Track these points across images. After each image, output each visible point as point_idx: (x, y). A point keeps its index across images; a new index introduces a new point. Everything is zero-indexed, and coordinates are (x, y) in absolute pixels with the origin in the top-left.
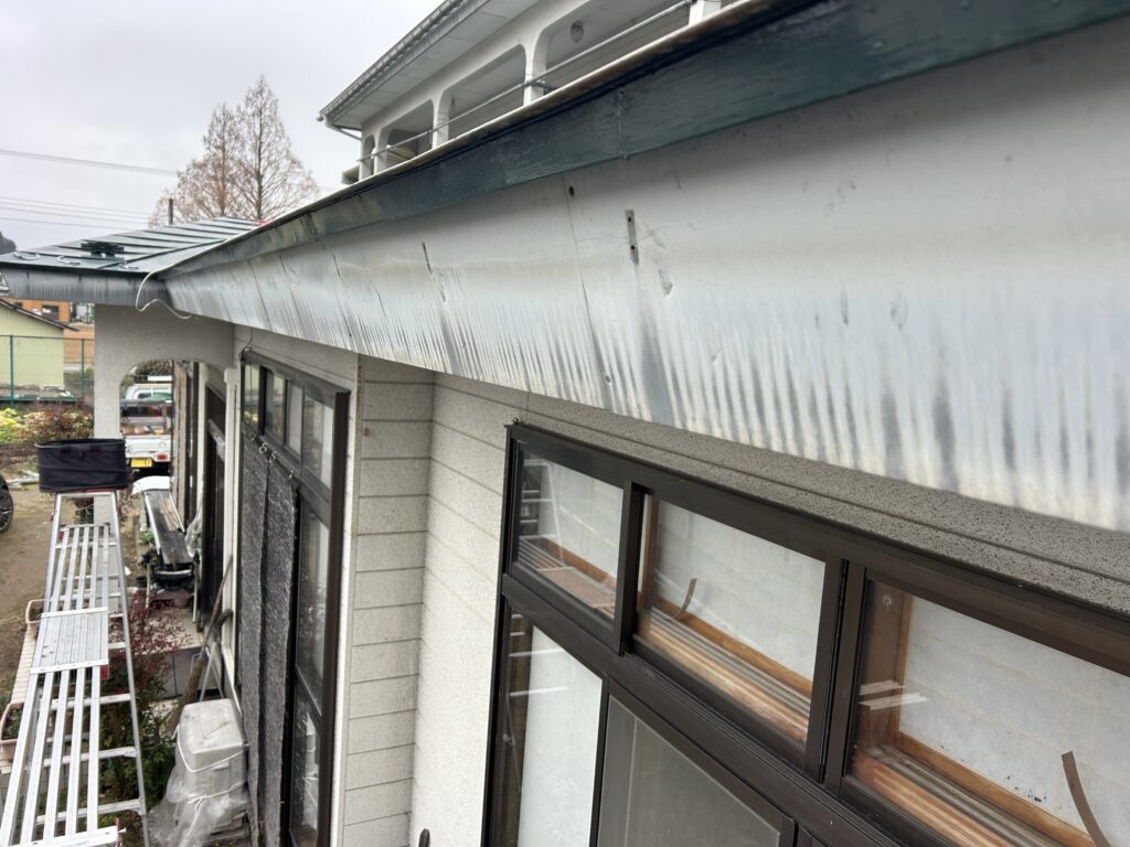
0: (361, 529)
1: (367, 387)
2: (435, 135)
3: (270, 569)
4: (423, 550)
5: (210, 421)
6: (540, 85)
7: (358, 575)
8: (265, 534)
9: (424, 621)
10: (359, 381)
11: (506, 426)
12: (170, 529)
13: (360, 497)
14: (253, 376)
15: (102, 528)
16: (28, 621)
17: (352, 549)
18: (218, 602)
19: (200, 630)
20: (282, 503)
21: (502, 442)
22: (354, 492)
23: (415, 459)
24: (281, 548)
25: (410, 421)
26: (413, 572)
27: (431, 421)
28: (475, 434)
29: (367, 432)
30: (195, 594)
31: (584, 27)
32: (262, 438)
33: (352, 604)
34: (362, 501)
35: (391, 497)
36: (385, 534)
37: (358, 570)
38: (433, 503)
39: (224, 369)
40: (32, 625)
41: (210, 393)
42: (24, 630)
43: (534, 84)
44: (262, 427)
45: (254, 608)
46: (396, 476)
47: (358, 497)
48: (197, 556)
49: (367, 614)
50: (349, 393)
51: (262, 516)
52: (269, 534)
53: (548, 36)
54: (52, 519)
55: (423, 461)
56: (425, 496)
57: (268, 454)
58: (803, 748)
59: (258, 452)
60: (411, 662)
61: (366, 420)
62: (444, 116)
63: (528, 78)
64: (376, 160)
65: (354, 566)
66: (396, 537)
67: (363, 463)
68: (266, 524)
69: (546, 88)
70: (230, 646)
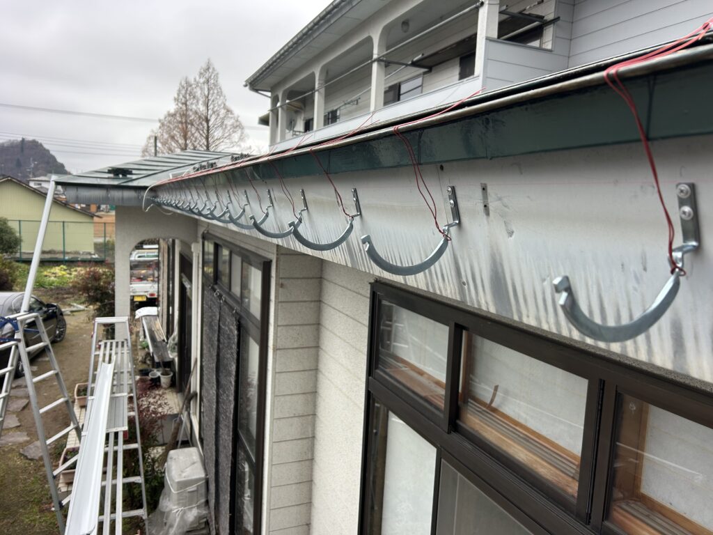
0: (279, 346)
1: (282, 258)
2: (317, 94)
3: (222, 368)
4: (317, 359)
5: (183, 275)
6: (382, 61)
7: (277, 375)
8: (218, 347)
9: (318, 403)
10: (277, 254)
11: (370, 283)
12: (158, 340)
13: (278, 326)
14: (210, 248)
15: (123, 343)
16: (76, 397)
17: (273, 358)
18: (188, 387)
20: (229, 328)
21: (368, 293)
22: (275, 322)
23: (312, 301)
24: (229, 356)
25: (308, 278)
26: (310, 372)
27: (321, 278)
28: (349, 287)
29: (282, 286)
31: (411, 23)
32: (216, 287)
33: (273, 392)
34: (279, 329)
35: (296, 325)
36: (293, 349)
37: (277, 371)
38: (323, 330)
39: (191, 243)
40: (78, 399)
41: (182, 258)
42: (73, 402)
43: (379, 60)
44: (214, 281)
45: (211, 392)
46: (300, 312)
47: (277, 326)
49: (282, 399)
50: (271, 261)
51: (216, 335)
52: (221, 346)
53: (387, 30)
54: (92, 336)
55: (316, 303)
56: (317, 325)
57: (220, 297)
58: (575, 501)
59: (213, 296)
60: (310, 429)
61: (282, 278)
62: (321, 82)
63: (375, 56)
64: (280, 110)
65: (274, 368)
66: (300, 350)
67: (280, 304)
68: (219, 340)
69: (387, 63)
70: (196, 414)
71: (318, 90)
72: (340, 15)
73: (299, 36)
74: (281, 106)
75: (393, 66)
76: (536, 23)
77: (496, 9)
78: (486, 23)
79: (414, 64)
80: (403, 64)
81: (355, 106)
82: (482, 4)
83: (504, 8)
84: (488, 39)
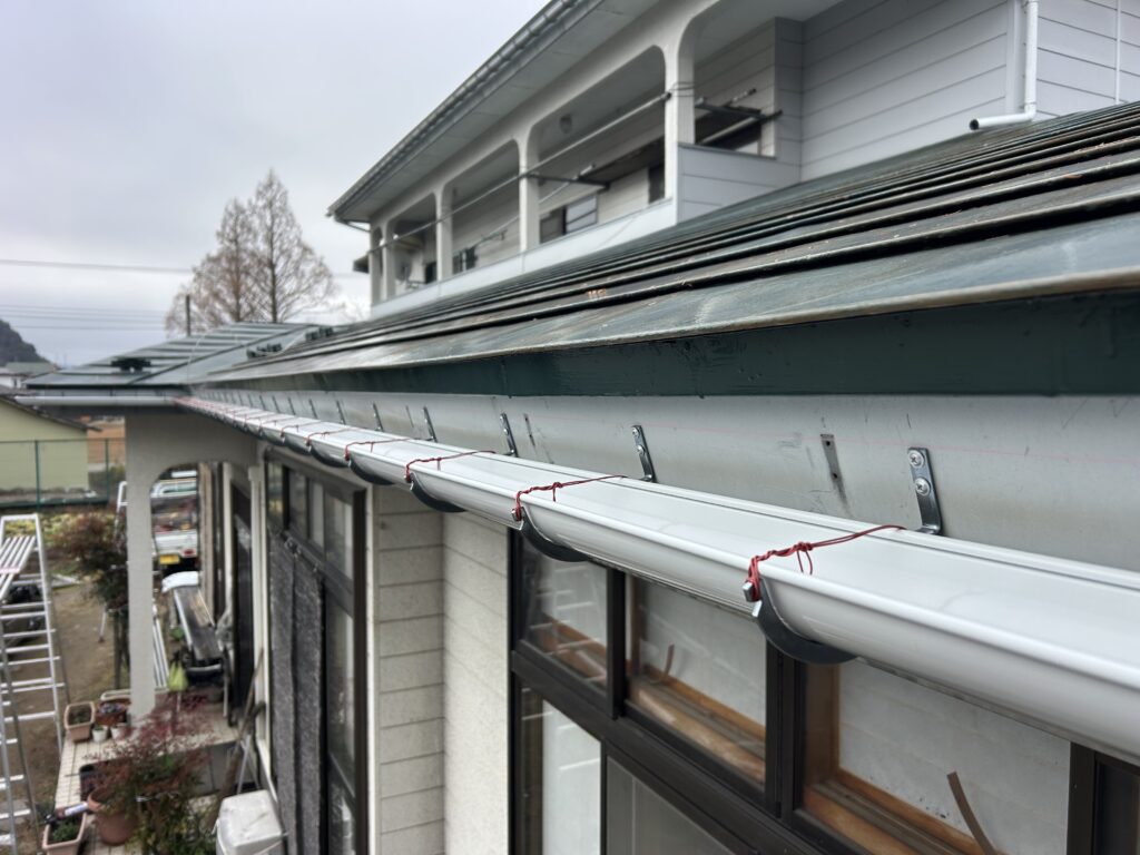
0: (383, 616)
2: (439, 225)
3: (301, 660)
4: (441, 633)
6: (535, 176)
7: (382, 662)
8: (294, 626)
9: (447, 699)
12: (201, 624)
13: (380, 587)
14: (276, 472)
16: (67, 726)
17: (375, 636)
18: (250, 695)
19: (232, 724)
20: (308, 596)
23: (429, 547)
24: (310, 639)
25: (422, 512)
26: (433, 654)
29: (383, 526)
30: (226, 689)
31: (573, 119)
32: (287, 533)
33: (377, 688)
34: (382, 591)
35: (408, 584)
36: (404, 620)
37: (382, 654)
38: (448, 588)
39: (248, 467)
40: (71, 730)
41: (235, 490)
43: (529, 176)
44: (284, 524)
45: (286, 699)
46: (412, 564)
47: (378, 587)
48: (226, 651)
49: (392, 697)
50: (365, 490)
51: (290, 609)
52: (298, 625)
53: (538, 132)
55: (436, 549)
56: (440, 582)
57: (294, 549)
58: (762, 789)
59: (283, 548)
60: (436, 741)
61: (382, 515)
62: (445, 208)
64: (385, 251)
65: (377, 651)
66: (416, 622)
67: (381, 555)
68: (294, 616)
69: (541, 179)
70: (264, 737)
71: (441, 221)
72: (466, 111)
74: (386, 245)
75: (549, 183)
76: (750, 120)
77: (690, 103)
78: (676, 124)
79: (583, 180)
80: (564, 180)
82: (669, 96)
84: (682, 146)
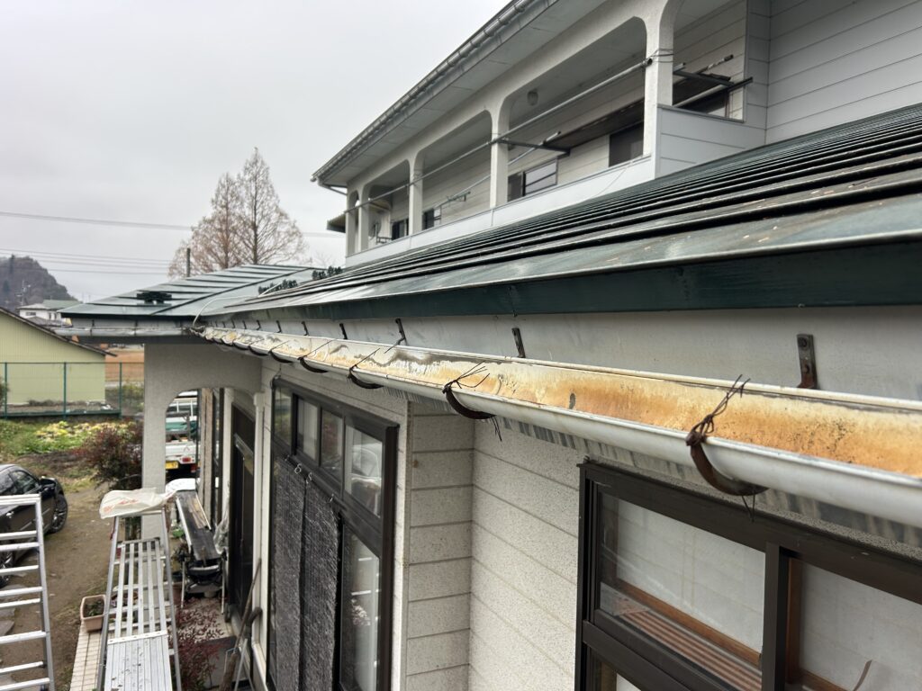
0: (413, 559)
1: (415, 420)
2: (412, 188)
3: (308, 583)
4: (469, 577)
5: (236, 435)
6: (505, 142)
7: (411, 605)
8: (303, 549)
9: (473, 646)
10: (409, 416)
11: (578, 465)
12: (199, 527)
13: (411, 527)
14: (286, 400)
15: (153, 543)
16: (82, 618)
17: (404, 579)
18: (248, 601)
19: (228, 621)
20: (321, 524)
21: (574, 478)
22: (406, 522)
23: (459, 487)
24: (321, 566)
25: (454, 450)
26: (460, 598)
27: (473, 449)
28: (529, 466)
29: (416, 464)
30: (223, 587)
31: (539, 93)
32: (295, 458)
33: (405, 633)
34: (413, 531)
35: (438, 525)
36: (434, 562)
37: (410, 600)
38: (478, 530)
39: (253, 394)
40: (85, 621)
41: (237, 413)
42: (79, 623)
43: (499, 141)
44: (288, 448)
45: (290, 616)
46: (442, 504)
47: (408, 528)
48: (224, 554)
50: (398, 426)
51: (299, 532)
52: (307, 549)
53: (510, 102)
54: (111, 538)
55: (466, 489)
56: (468, 523)
57: (305, 474)
59: (292, 472)
61: (415, 453)
62: (418, 172)
63: (495, 136)
64: (360, 210)
65: (406, 595)
66: (444, 565)
67: (413, 493)
68: (303, 540)
69: (509, 144)
70: (259, 641)
71: (413, 183)
72: (446, 84)
73: (388, 114)
74: (361, 206)
75: (518, 149)
76: (719, 87)
77: (669, 68)
78: (656, 87)
79: (547, 146)
80: (531, 146)
81: (461, 204)
82: (650, 62)
83: (681, 66)
84: (661, 107)
